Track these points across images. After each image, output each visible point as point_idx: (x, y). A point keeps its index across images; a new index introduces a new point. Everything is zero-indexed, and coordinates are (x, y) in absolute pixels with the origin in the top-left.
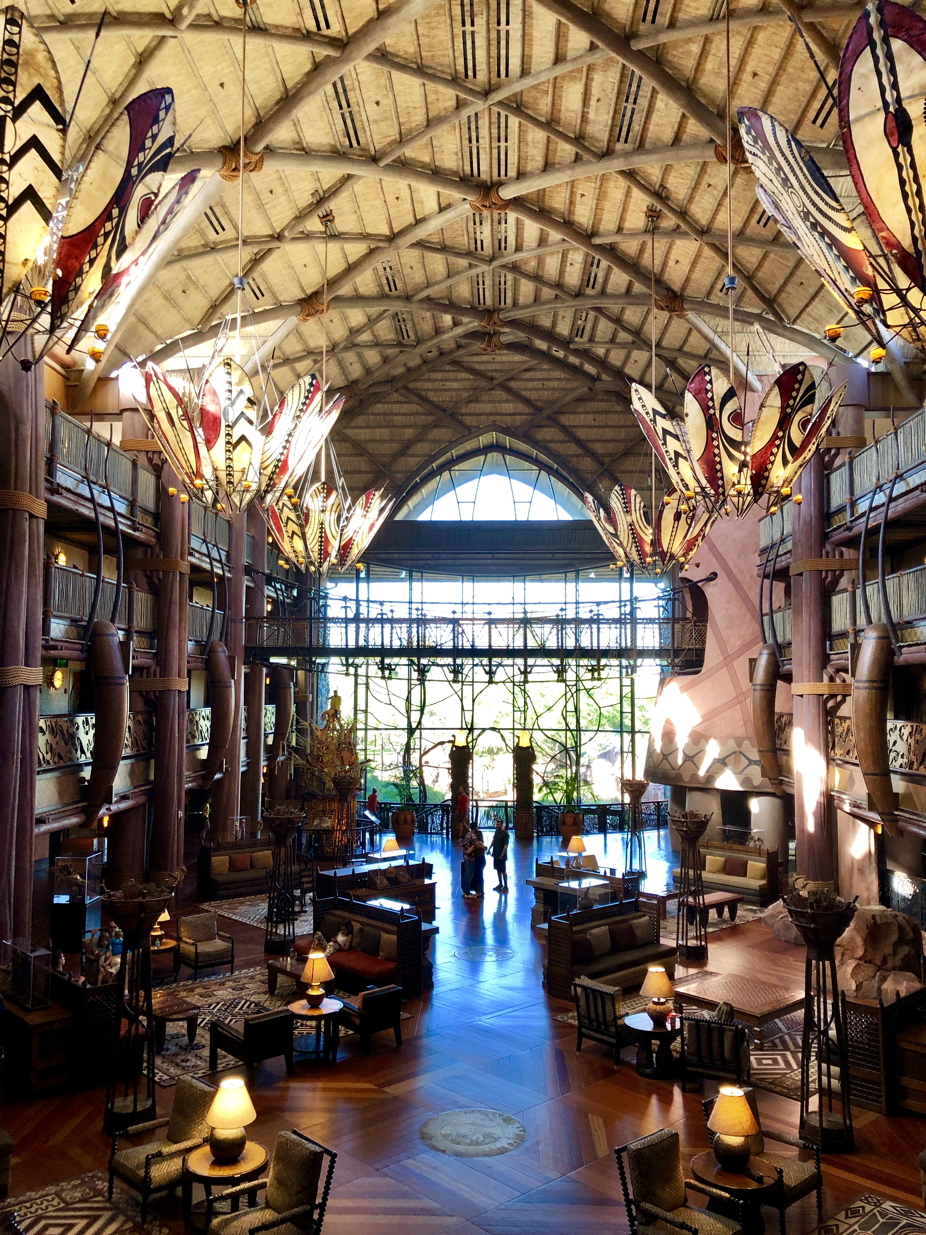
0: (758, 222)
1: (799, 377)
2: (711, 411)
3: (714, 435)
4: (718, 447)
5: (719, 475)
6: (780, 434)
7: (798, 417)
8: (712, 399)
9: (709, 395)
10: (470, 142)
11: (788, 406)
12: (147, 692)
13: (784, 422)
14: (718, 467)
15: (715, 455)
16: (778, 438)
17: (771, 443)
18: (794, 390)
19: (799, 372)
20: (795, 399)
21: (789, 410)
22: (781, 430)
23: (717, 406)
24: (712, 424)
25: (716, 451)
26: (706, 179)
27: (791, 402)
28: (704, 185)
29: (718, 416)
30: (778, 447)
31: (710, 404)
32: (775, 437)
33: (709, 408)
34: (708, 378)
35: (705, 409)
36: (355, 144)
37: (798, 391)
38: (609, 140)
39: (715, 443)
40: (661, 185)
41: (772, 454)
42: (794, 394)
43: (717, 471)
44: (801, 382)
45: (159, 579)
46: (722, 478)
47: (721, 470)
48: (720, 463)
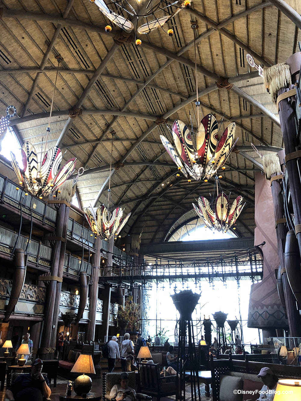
0: (244, 110)
1: (209, 119)
2: (181, 136)
3: (184, 145)
4: (186, 149)
5: (188, 159)
6: (207, 141)
7: (213, 134)
8: (180, 132)
9: (179, 130)
10: (148, 101)
11: (208, 130)
12: (46, 281)
13: (207, 136)
14: (187, 156)
15: (185, 152)
16: (206, 142)
17: (204, 144)
18: (208, 124)
19: (209, 117)
20: (210, 127)
21: (208, 132)
22: (207, 139)
23: (182, 134)
24: (182, 141)
25: (186, 151)
26: (222, 99)
27: (208, 129)
28: (223, 101)
29: (183, 137)
30: (207, 146)
31: (180, 133)
32: (205, 142)
33: (180, 135)
34: (177, 125)
35: (179, 135)
36: (113, 106)
37: (210, 124)
38: (188, 92)
39: (185, 148)
40: (210, 105)
41: (205, 149)
42: (209, 125)
43: (187, 158)
44: (210, 121)
45: (54, 243)
46: (189, 161)
47: (188, 157)
48: (188, 155)
